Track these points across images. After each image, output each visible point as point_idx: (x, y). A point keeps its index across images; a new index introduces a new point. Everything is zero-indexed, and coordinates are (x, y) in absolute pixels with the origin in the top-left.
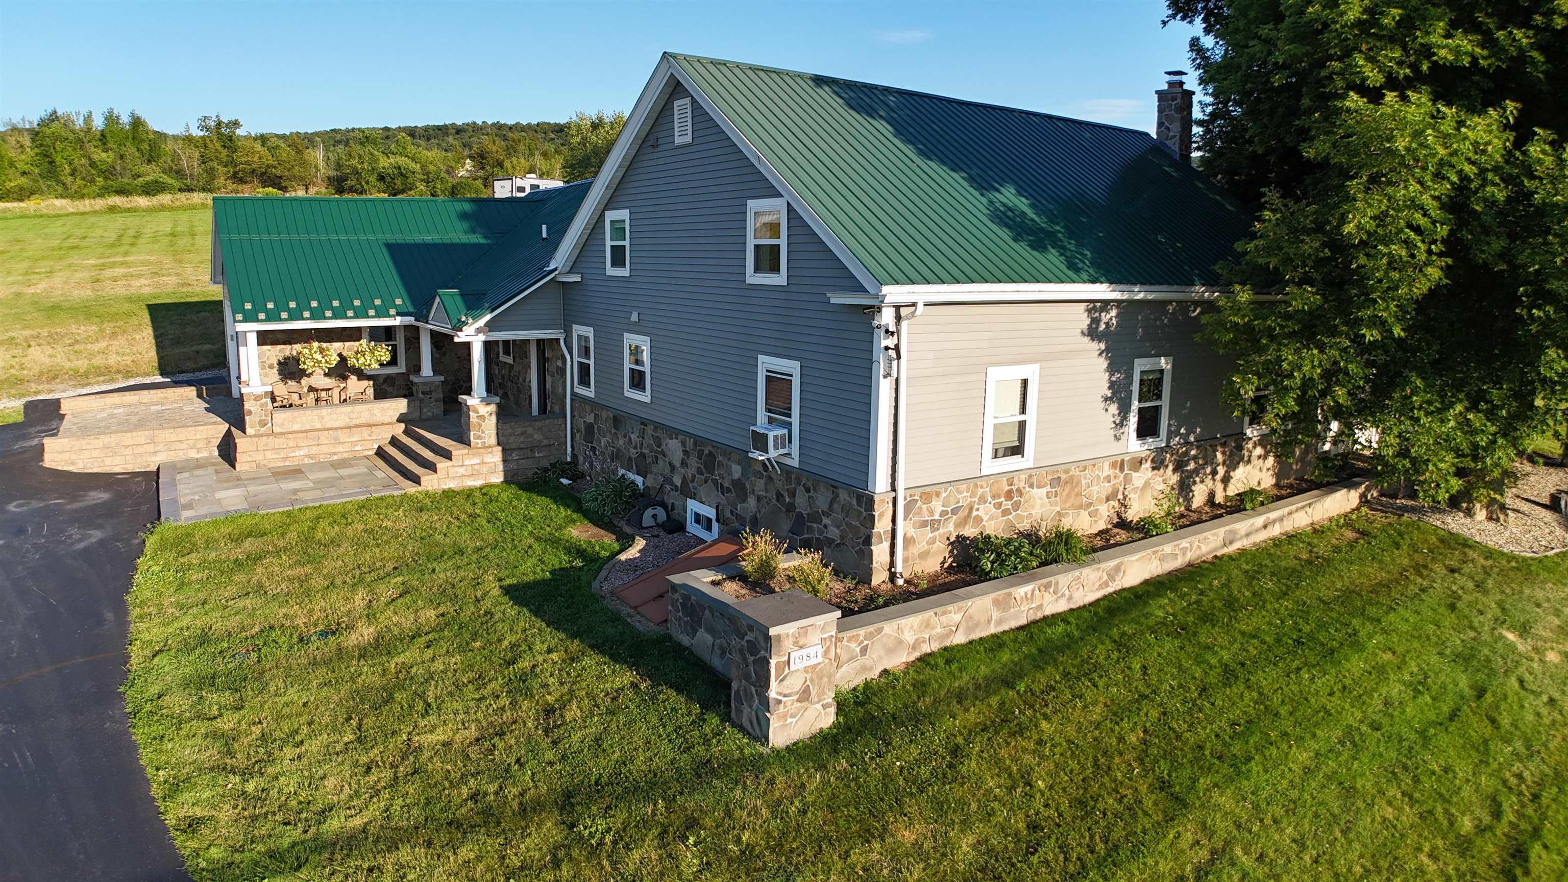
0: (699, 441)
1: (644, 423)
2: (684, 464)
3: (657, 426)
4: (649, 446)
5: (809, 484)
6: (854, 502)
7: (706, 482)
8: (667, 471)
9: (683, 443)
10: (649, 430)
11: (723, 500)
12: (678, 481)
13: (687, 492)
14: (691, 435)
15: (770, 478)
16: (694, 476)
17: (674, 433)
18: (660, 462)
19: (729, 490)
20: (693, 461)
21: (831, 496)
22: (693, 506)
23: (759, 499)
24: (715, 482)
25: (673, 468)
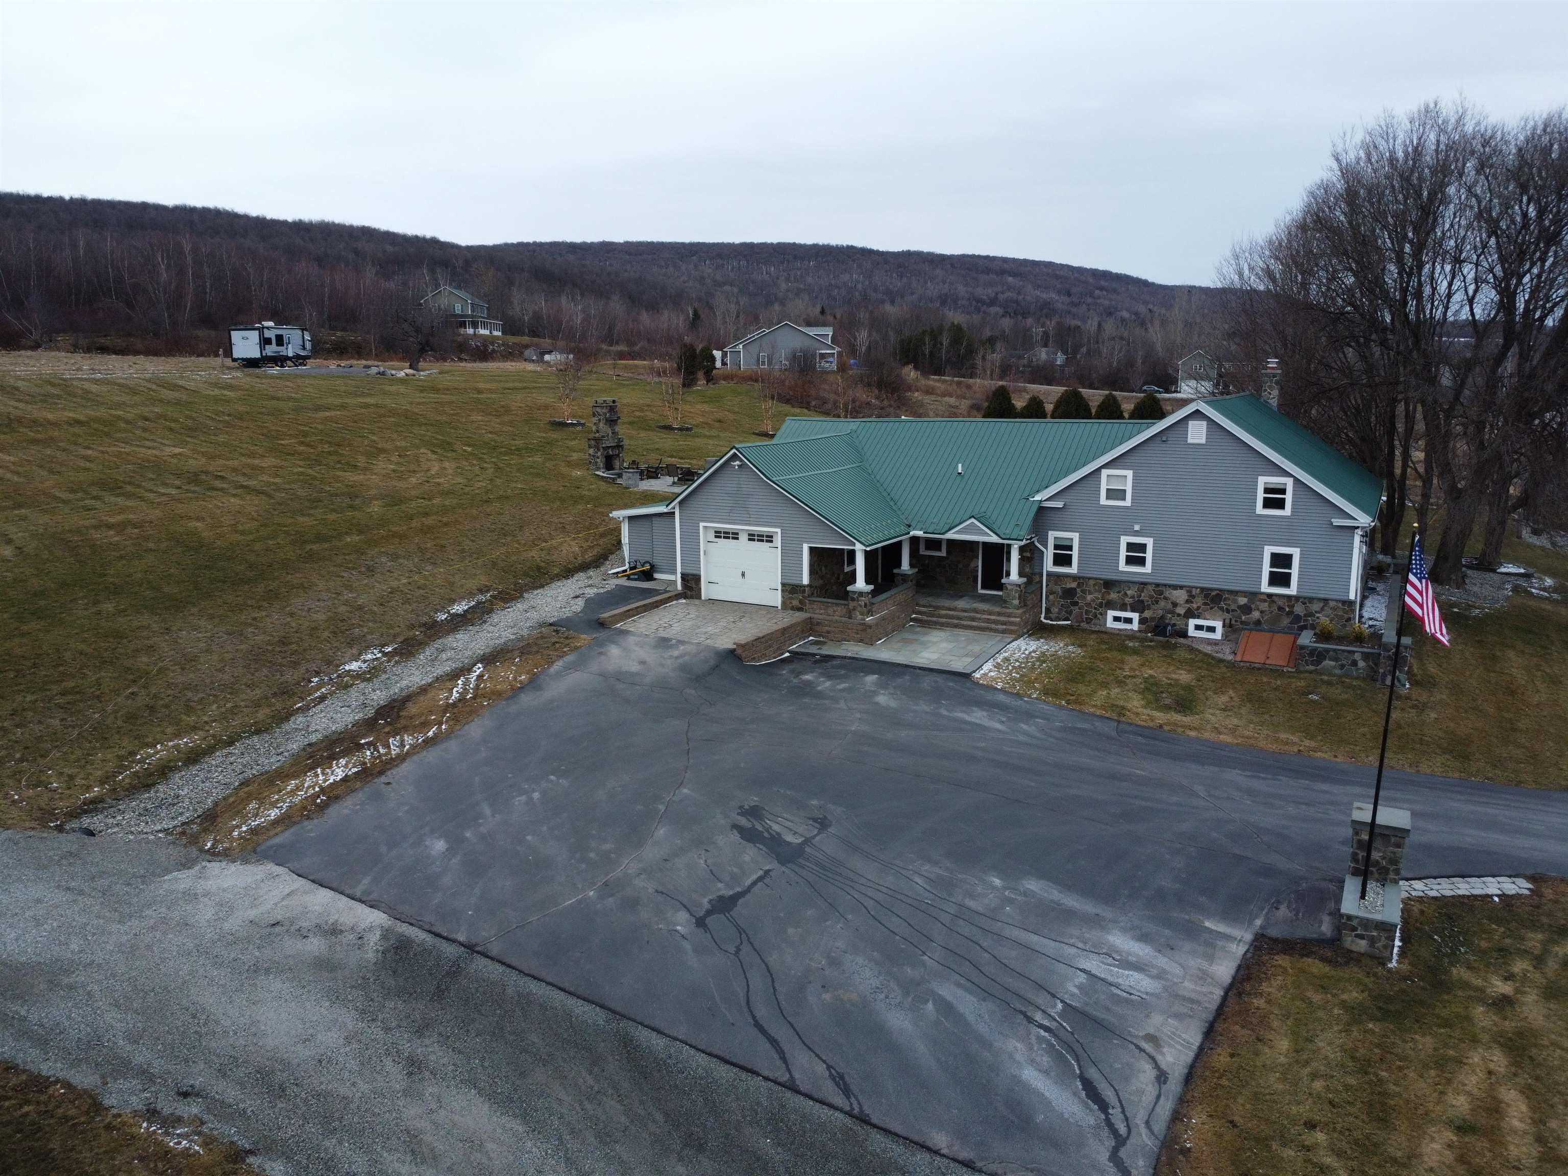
0: (1203, 589)
1: (1144, 584)
2: (1187, 602)
3: (1157, 585)
4: (1151, 597)
5: (1306, 601)
6: (1340, 605)
7: (1211, 608)
8: (1170, 606)
9: (1189, 592)
10: (1150, 588)
11: (1228, 616)
12: (1181, 611)
13: (1190, 614)
14: (1197, 588)
15: (1273, 602)
16: (1198, 608)
17: (1175, 587)
18: (1162, 603)
19: (1233, 611)
20: (1198, 602)
21: (1321, 604)
22: (1192, 622)
23: (1262, 612)
24: (1222, 609)
25: (1175, 605)
